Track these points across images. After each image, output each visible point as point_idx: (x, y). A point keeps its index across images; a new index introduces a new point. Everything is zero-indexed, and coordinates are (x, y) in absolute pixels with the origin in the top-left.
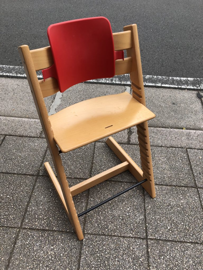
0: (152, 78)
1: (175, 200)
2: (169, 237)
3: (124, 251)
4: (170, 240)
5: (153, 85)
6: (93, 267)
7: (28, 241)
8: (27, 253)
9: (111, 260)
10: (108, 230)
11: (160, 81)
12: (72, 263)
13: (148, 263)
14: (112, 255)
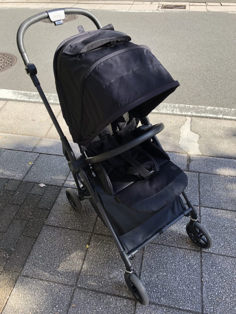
0: (213, 109)
1: (229, 222)
2: (222, 252)
3: (180, 258)
4: (223, 255)
5: (214, 116)
6: (153, 268)
7: (100, 243)
8: (99, 251)
9: (168, 264)
10: (167, 241)
11: (221, 112)
12: (135, 263)
13: (201, 270)
14: (170, 261)
